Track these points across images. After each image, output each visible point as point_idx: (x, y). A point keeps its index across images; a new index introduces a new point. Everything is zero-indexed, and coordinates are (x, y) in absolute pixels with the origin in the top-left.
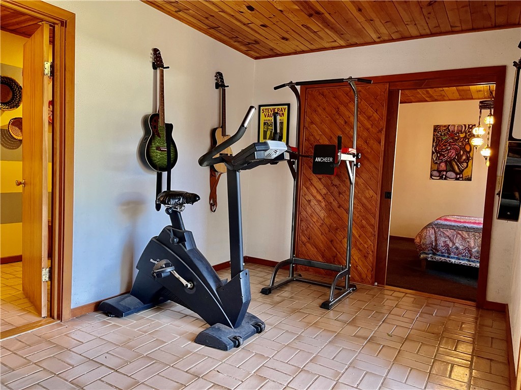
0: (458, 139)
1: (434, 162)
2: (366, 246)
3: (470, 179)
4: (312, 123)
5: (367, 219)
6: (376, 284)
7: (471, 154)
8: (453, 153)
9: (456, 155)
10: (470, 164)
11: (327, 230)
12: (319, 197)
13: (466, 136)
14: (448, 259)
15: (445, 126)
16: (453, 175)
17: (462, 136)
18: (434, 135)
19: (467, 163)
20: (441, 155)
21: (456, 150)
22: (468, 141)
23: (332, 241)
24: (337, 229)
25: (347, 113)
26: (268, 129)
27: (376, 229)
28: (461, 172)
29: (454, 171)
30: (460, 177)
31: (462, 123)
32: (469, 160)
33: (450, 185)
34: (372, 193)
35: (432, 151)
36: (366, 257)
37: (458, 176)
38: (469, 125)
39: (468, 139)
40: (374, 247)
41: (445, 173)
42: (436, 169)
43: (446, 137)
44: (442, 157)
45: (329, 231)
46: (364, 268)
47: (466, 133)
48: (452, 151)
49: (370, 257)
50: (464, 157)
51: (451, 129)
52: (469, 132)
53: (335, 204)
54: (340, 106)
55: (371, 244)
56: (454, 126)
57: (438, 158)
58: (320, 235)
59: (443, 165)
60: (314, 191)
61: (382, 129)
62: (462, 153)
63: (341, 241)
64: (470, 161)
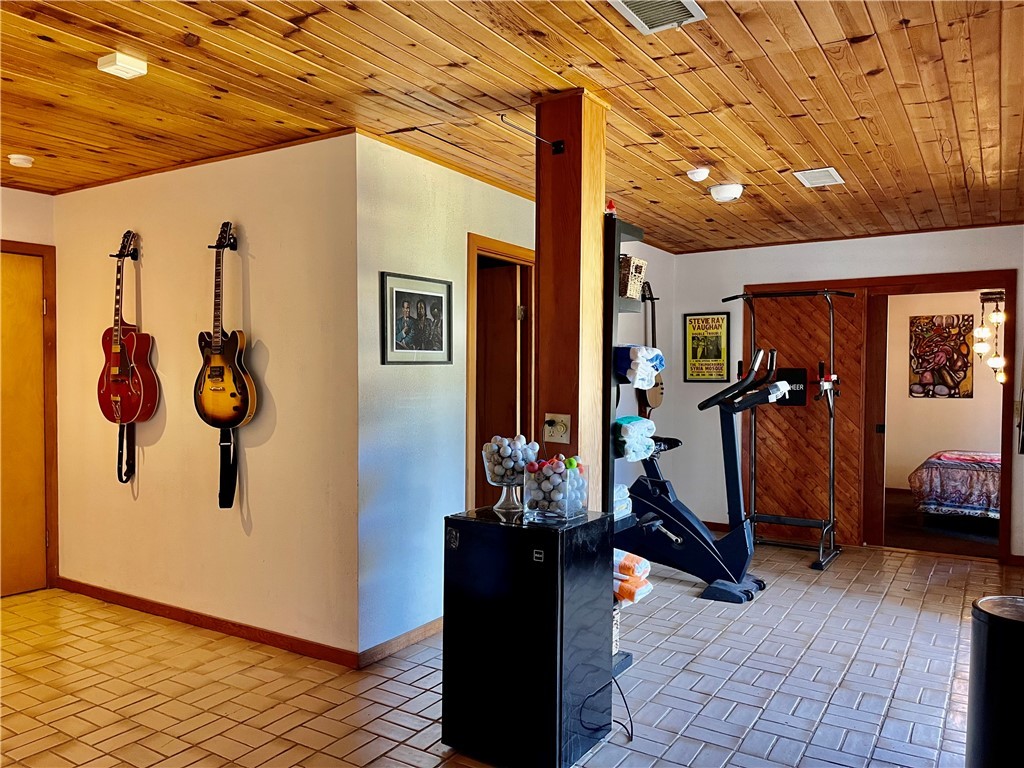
0: (949, 337)
1: (913, 372)
2: (848, 495)
3: (970, 396)
4: (763, 337)
5: (847, 460)
6: (865, 544)
7: (970, 358)
8: (942, 358)
9: (948, 360)
10: (969, 373)
11: (792, 477)
12: (779, 435)
13: (959, 332)
14: (959, 510)
15: (927, 318)
16: (945, 390)
17: (954, 331)
18: (911, 331)
19: (965, 372)
20: (924, 360)
21: (947, 353)
22: (964, 339)
23: (799, 492)
24: (806, 475)
25: (812, 325)
26: (698, 345)
27: (862, 473)
28: (957, 385)
29: (945, 383)
30: (955, 393)
31: (953, 312)
32: (967, 367)
33: (942, 405)
34: (852, 426)
35: (910, 355)
36: (848, 510)
37: (953, 392)
38: (963, 316)
39: (964, 336)
40: (860, 495)
41: (931, 388)
42: (917, 381)
43: (929, 334)
44: (925, 364)
45: (795, 478)
46: (849, 523)
47: (960, 328)
48: (941, 354)
49: (855, 510)
50: (959, 364)
51: (937, 321)
52: (964, 325)
53: (802, 442)
54: (800, 315)
55: (855, 492)
56: (942, 317)
57: (920, 365)
58: (782, 484)
59: (928, 375)
60: (770, 426)
61: (862, 345)
62: (955, 356)
63: (812, 491)
64: (969, 369)
